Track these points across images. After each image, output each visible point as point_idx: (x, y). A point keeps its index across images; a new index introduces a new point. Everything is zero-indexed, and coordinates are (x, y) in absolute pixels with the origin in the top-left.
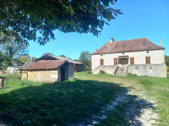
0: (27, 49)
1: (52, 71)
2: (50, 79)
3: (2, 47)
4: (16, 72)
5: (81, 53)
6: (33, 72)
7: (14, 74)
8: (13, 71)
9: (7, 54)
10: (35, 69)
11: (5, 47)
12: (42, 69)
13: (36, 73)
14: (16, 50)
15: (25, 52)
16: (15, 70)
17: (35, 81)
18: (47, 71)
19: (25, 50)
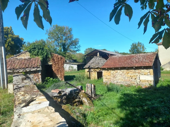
0: (78, 45)
1: (142, 70)
2: (139, 81)
3: (55, 44)
4: (71, 69)
5: (132, 44)
6: (109, 71)
7: (70, 71)
8: (68, 68)
9: (61, 51)
10: (114, 67)
11: (58, 43)
12: (126, 67)
13: (115, 73)
14: (69, 46)
15: (77, 48)
16: (70, 67)
17: (114, 82)
18: (133, 70)
19: (76, 46)
